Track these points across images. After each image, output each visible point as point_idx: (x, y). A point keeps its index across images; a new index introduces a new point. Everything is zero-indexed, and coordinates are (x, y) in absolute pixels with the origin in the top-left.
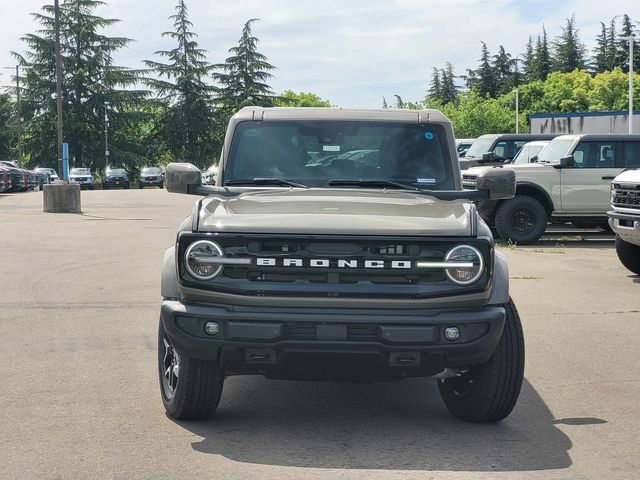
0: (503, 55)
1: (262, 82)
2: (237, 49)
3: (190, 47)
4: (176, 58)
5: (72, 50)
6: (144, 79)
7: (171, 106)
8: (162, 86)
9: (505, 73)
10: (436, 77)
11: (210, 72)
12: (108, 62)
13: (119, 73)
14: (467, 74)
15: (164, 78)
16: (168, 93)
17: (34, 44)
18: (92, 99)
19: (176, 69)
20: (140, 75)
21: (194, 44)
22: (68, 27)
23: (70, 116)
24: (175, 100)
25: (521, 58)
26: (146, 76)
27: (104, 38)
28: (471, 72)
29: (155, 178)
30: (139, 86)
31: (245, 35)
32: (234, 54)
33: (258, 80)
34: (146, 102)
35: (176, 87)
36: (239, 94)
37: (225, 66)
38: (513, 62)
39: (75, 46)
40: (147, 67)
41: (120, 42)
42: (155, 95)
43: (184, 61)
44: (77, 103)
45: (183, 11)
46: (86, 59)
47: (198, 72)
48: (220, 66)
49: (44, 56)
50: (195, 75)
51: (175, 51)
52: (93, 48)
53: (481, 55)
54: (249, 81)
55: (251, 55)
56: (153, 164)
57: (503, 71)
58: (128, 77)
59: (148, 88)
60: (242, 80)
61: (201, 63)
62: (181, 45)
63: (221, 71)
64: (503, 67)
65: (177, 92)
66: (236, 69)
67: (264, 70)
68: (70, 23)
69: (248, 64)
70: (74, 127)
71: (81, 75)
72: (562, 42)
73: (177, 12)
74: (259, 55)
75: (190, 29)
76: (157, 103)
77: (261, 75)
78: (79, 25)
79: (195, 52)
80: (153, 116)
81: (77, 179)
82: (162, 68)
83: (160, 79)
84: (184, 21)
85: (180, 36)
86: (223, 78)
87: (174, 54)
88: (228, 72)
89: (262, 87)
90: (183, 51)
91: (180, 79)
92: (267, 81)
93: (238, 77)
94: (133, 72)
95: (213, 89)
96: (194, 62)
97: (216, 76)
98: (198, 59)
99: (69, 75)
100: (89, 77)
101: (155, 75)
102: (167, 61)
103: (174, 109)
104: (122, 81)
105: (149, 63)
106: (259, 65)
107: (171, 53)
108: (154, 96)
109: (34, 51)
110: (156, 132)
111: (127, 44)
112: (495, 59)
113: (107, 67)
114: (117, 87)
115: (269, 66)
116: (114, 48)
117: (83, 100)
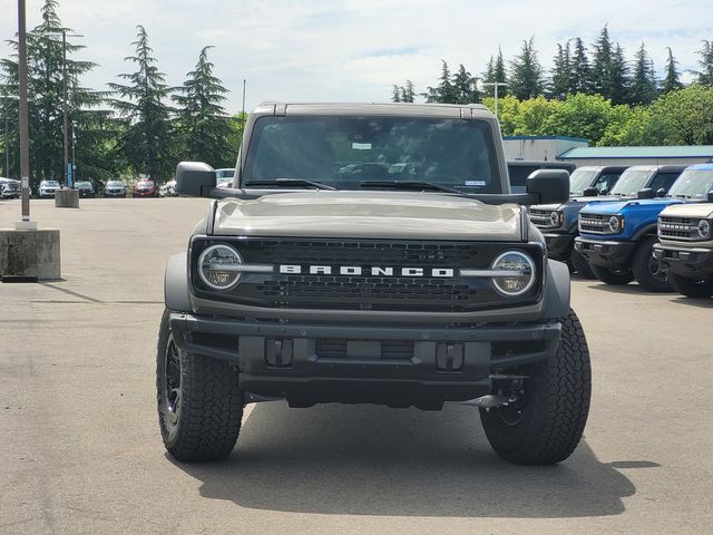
0: (463, 73)
1: (217, 104)
2: (194, 73)
3: (151, 72)
4: (137, 80)
5: (42, 73)
6: (107, 100)
7: (133, 124)
8: (124, 106)
9: (465, 91)
10: (397, 95)
11: (169, 94)
12: (75, 84)
13: (85, 94)
14: (428, 91)
15: (126, 99)
16: (130, 113)
17: (8, 67)
18: (60, 119)
19: (138, 91)
20: (105, 97)
21: (154, 69)
22: (38, 52)
23: (40, 133)
24: (136, 120)
25: (482, 76)
26: (109, 97)
27: (71, 62)
28: (432, 90)
29: (119, 191)
30: (104, 107)
31: (202, 60)
32: (192, 78)
33: (213, 103)
34: (110, 120)
35: (138, 108)
36: (196, 114)
37: (183, 89)
38: (474, 81)
39: (45, 69)
40: (111, 89)
41: (86, 65)
42: (117, 114)
43: (145, 84)
44: (46, 121)
45: (144, 38)
46: (54, 81)
47: (158, 94)
48: (178, 88)
49: (16, 78)
50: (155, 97)
51: (137, 74)
52: (60, 71)
53: (441, 74)
54: (205, 102)
55: (207, 79)
56: (116, 177)
57: (463, 89)
58: (93, 98)
59: (112, 109)
60: (199, 102)
61: (161, 86)
62: (142, 69)
63: (179, 93)
64: (463, 85)
65: (139, 112)
66: (193, 92)
67: (219, 93)
68: (40, 48)
69: (205, 87)
70: (44, 143)
71: (51, 96)
72: (521, 62)
73: (139, 39)
74: (215, 79)
75: (150, 54)
76: (119, 122)
77: (216, 98)
78: (48, 50)
79: (155, 76)
80: (116, 133)
81: (47, 191)
82: (125, 90)
83: (122, 100)
84: (145, 48)
85: (141, 61)
86: (182, 100)
87: (135, 76)
88: (186, 95)
89: (216, 108)
90: (144, 75)
91: (141, 101)
92: (221, 103)
93: (194, 98)
94: (98, 93)
95: (171, 109)
96: (154, 84)
97: (175, 98)
98: (159, 82)
99: (39, 96)
100: (57, 97)
101: (118, 97)
102: (129, 83)
103: (135, 128)
104: (88, 102)
105: (112, 85)
106: (215, 88)
107: (133, 76)
108: (116, 116)
109: (8, 74)
110: (118, 148)
111: (93, 68)
112: (456, 78)
113: (74, 89)
114: (83, 108)
115: (223, 90)
116: (80, 72)
117: (51, 118)
